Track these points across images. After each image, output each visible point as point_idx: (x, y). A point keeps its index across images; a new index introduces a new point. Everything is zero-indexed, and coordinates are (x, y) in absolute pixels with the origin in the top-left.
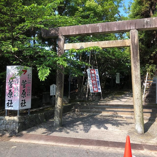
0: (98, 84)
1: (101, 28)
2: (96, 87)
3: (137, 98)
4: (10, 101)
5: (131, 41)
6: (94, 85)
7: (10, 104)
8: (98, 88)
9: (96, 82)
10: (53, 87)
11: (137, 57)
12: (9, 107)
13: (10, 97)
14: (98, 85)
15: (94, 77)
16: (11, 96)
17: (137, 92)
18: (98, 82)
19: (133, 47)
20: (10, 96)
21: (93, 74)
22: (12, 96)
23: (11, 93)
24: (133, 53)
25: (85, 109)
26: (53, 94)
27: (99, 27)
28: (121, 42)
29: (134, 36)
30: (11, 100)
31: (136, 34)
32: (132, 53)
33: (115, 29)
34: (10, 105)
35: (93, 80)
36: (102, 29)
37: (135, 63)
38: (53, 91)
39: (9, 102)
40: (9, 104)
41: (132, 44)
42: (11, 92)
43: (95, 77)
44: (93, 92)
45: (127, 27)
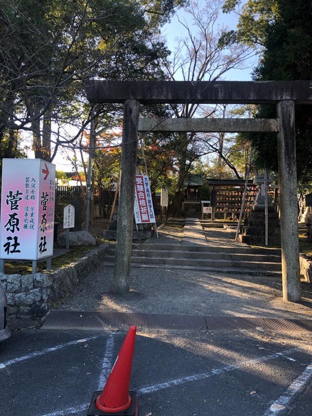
0: (150, 206)
1: (221, 91)
2: (145, 213)
3: (293, 234)
4: (13, 240)
5: (283, 122)
6: (142, 208)
7: (13, 245)
8: (149, 214)
9: (146, 201)
10: (69, 210)
11: (293, 154)
12: (10, 253)
13: (13, 231)
14: (149, 209)
15: (142, 191)
16: (15, 228)
17: (291, 221)
18: (149, 202)
19: (286, 135)
20: (12, 228)
21: (140, 184)
22: (18, 229)
23: (15, 221)
24: (286, 146)
25: (134, 256)
26: (69, 225)
27: (217, 89)
28: (261, 123)
29: (288, 114)
30: (16, 238)
31: (293, 111)
32: (284, 147)
33: (250, 97)
34: (12, 248)
35: (140, 198)
36: (225, 94)
37: (289, 165)
38: (68, 218)
39: (10, 241)
40: (9, 246)
41: (285, 129)
42: (14, 219)
43: (144, 192)
44: (141, 223)
45: (276, 96)
